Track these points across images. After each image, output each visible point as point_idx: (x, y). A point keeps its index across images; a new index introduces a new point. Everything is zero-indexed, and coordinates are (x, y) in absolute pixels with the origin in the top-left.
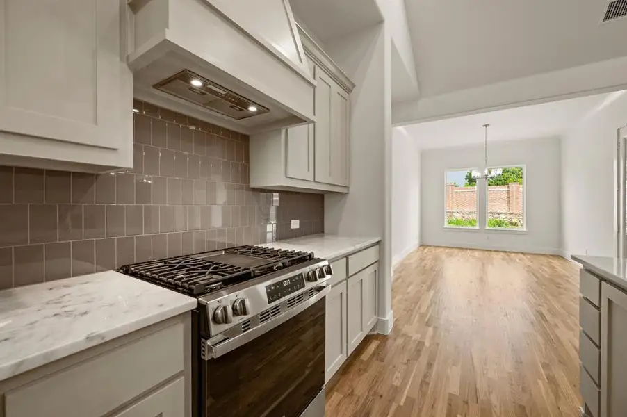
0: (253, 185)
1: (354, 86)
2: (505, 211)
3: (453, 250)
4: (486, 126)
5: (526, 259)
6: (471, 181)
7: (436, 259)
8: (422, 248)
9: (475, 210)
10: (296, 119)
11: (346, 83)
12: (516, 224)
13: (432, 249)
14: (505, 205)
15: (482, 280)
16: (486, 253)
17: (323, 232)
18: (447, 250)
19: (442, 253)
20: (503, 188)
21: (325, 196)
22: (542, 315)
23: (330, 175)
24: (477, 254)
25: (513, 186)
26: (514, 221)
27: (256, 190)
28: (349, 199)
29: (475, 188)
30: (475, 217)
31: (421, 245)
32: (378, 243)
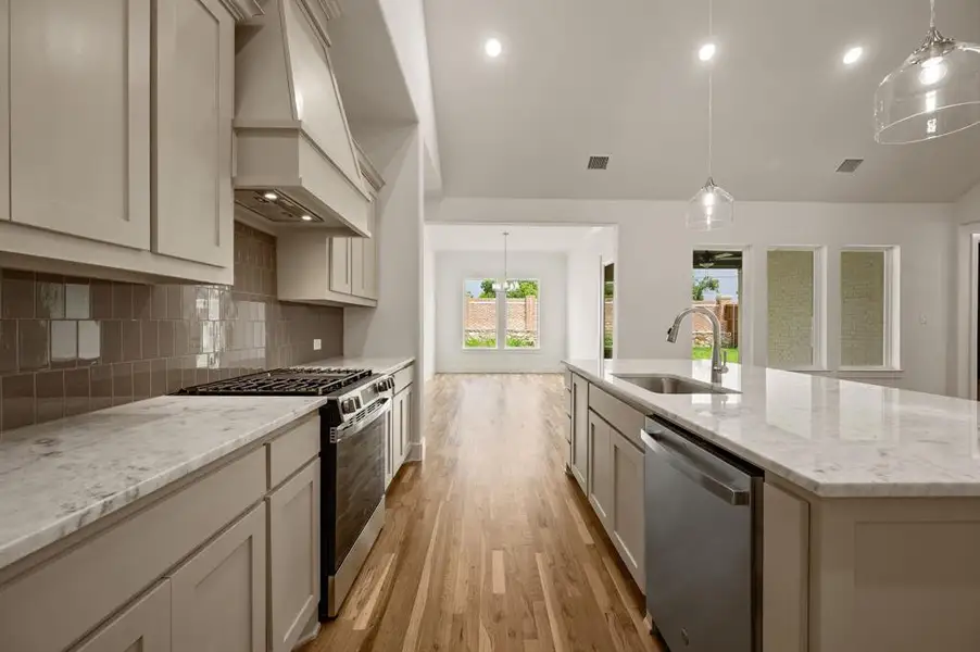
0: (282, 297)
1: (384, 183)
2: (522, 329)
3: (472, 376)
4: (505, 234)
5: (539, 380)
6: (488, 289)
7: (455, 387)
8: (437, 377)
9: (494, 327)
10: (348, 231)
11: (377, 180)
12: (532, 344)
13: (450, 376)
14: (522, 321)
15: (501, 403)
16: (505, 376)
17: (342, 354)
18: (466, 376)
19: (463, 381)
20: (521, 301)
21: (345, 309)
22: (548, 422)
23: (363, 287)
24: (496, 377)
25: (530, 298)
26: (531, 340)
27: (283, 303)
28: (377, 314)
29: (493, 301)
30: (492, 335)
31: (437, 373)
32: (411, 364)
